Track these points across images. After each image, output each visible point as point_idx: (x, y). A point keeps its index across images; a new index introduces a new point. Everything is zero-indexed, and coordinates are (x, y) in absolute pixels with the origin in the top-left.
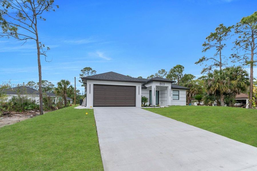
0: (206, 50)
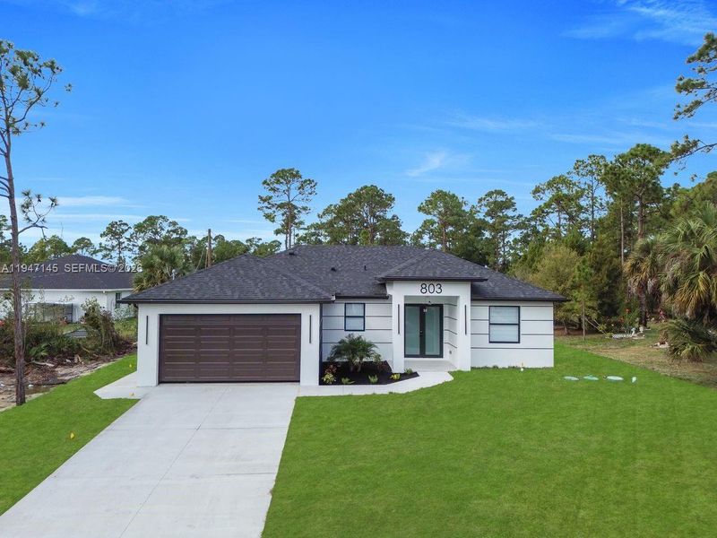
0: (688, 111)
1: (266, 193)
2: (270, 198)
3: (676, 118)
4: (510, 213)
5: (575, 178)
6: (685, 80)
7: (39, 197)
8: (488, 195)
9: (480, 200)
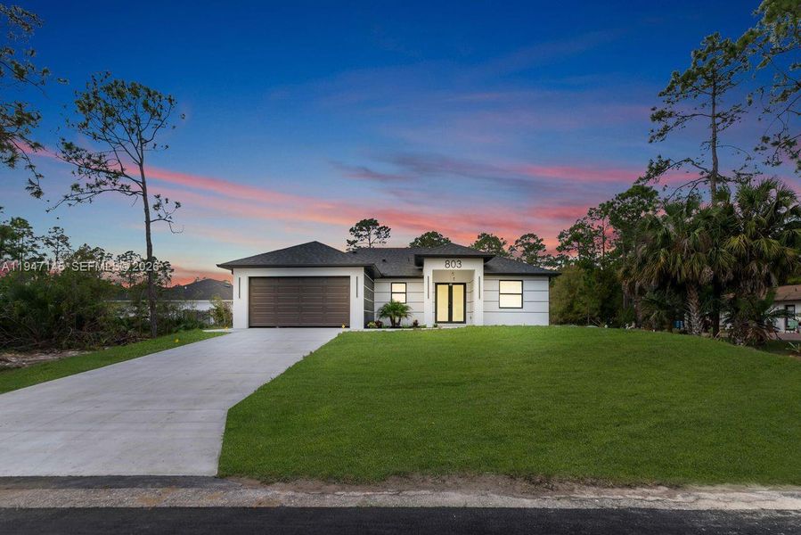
0: (660, 134)
1: (352, 238)
2: (356, 242)
3: (651, 141)
4: (540, 253)
5: (589, 222)
6: (657, 110)
7: (167, 200)
8: (523, 237)
9: (517, 242)
